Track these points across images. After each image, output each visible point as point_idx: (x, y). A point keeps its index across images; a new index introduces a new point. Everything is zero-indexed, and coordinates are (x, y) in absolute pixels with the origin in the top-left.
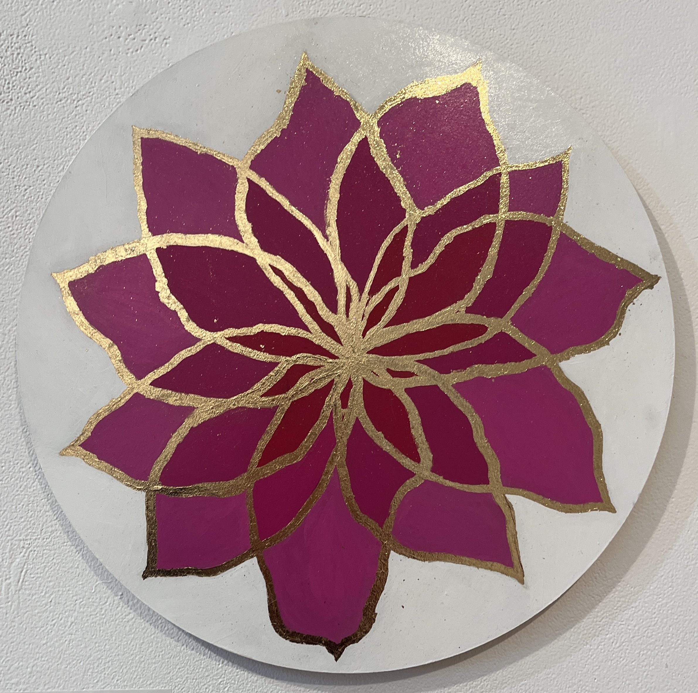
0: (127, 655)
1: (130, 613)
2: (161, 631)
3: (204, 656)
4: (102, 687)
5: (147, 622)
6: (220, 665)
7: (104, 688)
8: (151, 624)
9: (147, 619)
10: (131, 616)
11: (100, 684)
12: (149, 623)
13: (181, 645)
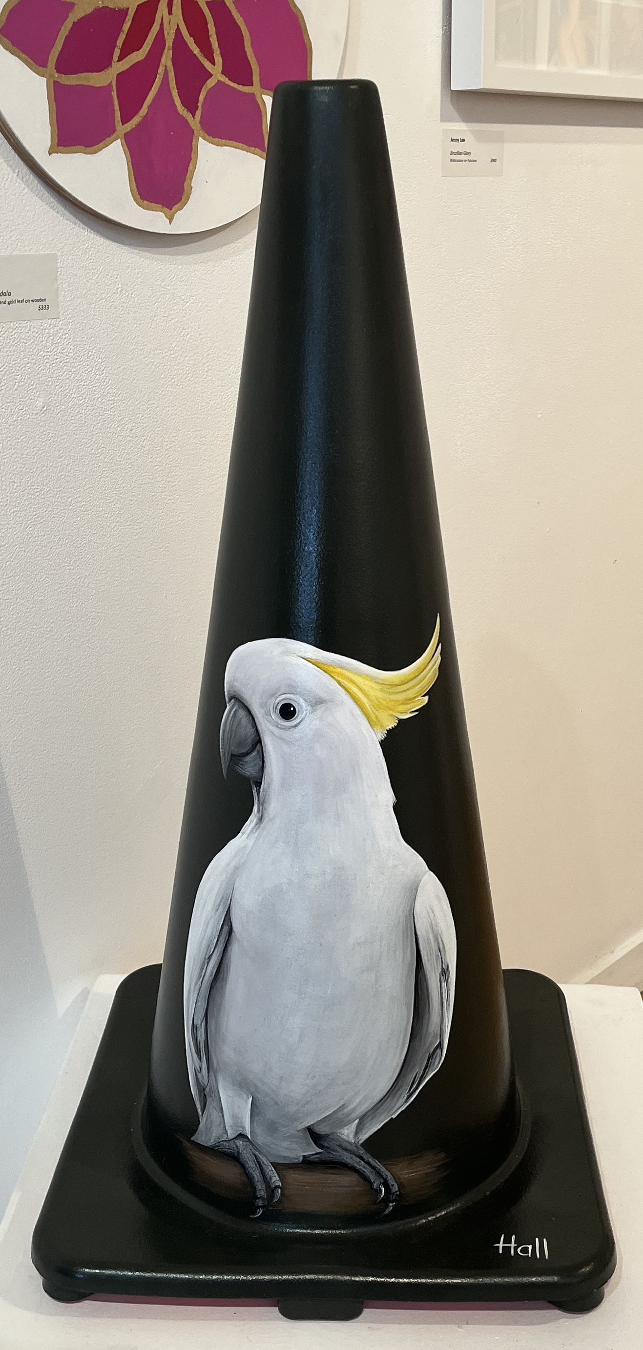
0: (25, 225)
1: (24, 188)
2: (46, 204)
3: (75, 225)
4: (11, 251)
5: (37, 196)
6: (86, 233)
7: (12, 253)
8: (39, 198)
9: (37, 193)
10: (26, 191)
11: (9, 249)
12: (38, 197)
13: (59, 216)
